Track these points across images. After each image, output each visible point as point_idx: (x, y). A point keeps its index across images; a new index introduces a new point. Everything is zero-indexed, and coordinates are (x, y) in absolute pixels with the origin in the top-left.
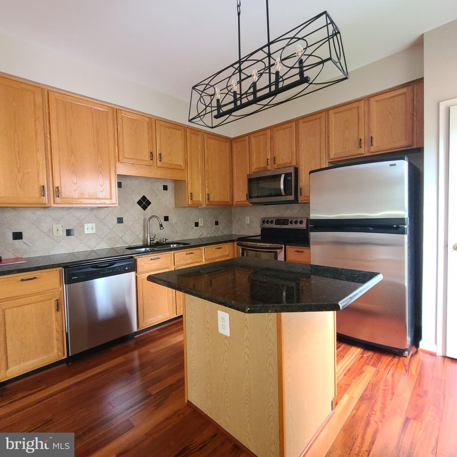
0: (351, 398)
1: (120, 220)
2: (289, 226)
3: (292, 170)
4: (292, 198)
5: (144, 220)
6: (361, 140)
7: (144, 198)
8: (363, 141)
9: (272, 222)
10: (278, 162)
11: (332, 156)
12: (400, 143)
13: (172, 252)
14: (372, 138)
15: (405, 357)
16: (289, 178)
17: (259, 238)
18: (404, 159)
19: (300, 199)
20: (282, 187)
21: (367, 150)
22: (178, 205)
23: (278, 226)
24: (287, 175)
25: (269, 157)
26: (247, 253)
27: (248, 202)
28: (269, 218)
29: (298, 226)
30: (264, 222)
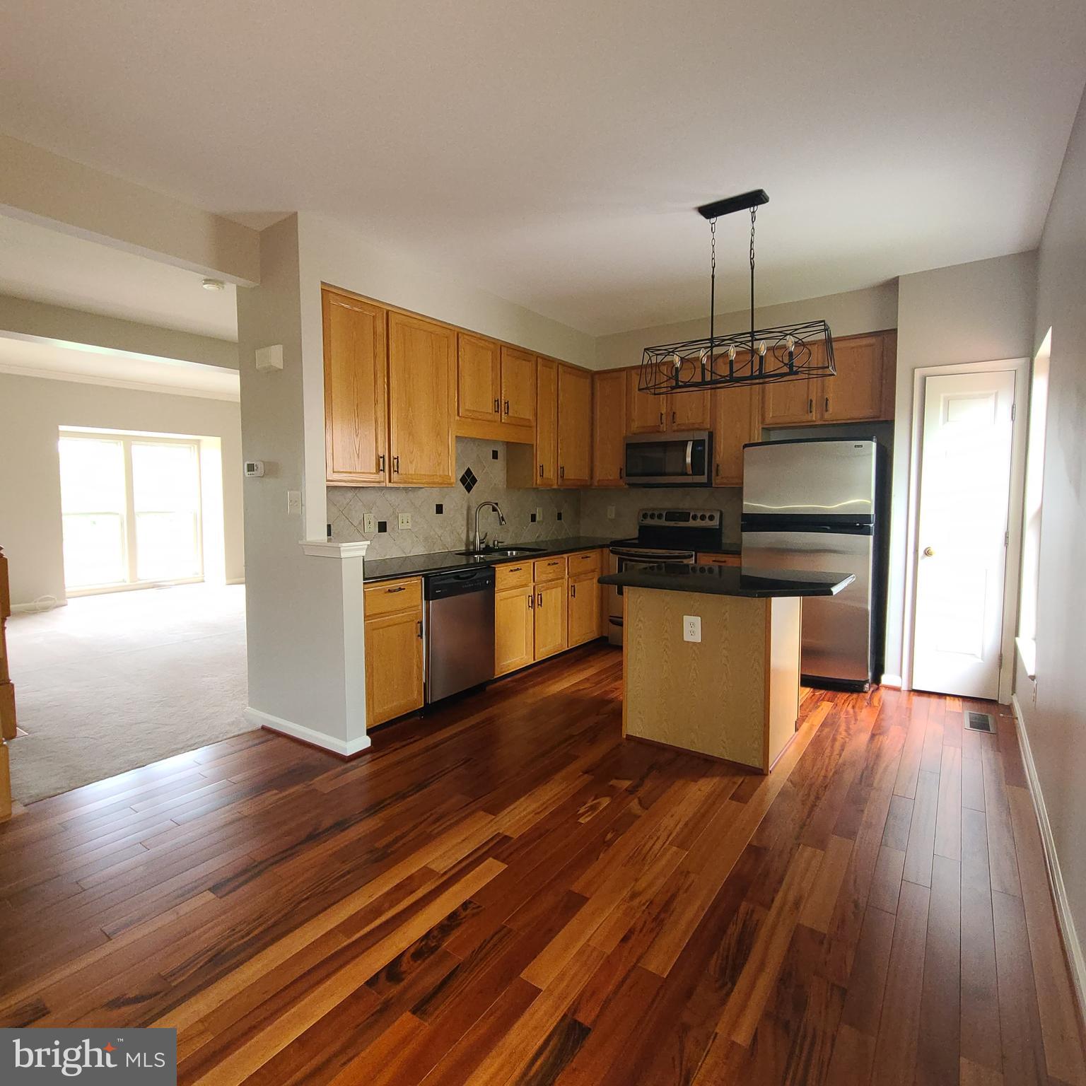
1: (439, 509)
2: (691, 523)
3: (705, 436)
4: (704, 479)
5: (469, 509)
6: (811, 401)
7: (469, 472)
8: (814, 402)
9: (660, 516)
10: (678, 421)
11: (768, 420)
12: (861, 411)
13: (532, 561)
14: (827, 400)
15: (865, 692)
16: (699, 448)
17: (636, 541)
18: (871, 440)
19: (716, 481)
20: (689, 460)
21: (819, 417)
22: (513, 483)
23: (672, 524)
24: (697, 444)
25: (664, 410)
26: (626, 564)
27: (622, 483)
28: (654, 509)
29: (707, 523)
30: (645, 516)
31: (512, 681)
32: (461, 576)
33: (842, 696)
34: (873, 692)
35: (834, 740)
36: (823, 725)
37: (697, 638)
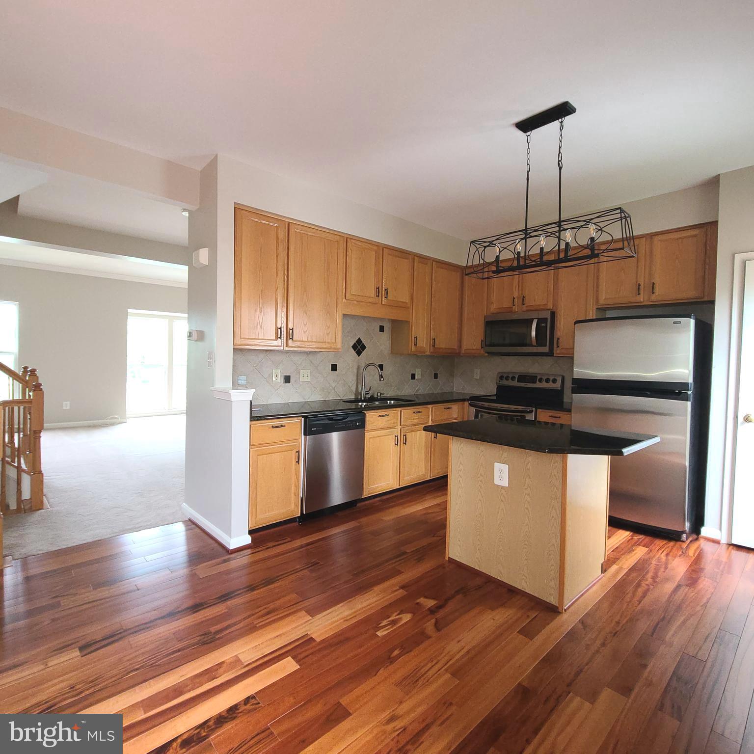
0: (621, 569)
1: (334, 368)
2: (538, 385)
3: (547, 315)
4: (546, 349)
5: (358, 368)
6: (639, 285)
7: (359, 341)
8: (642, 287)
9: (513, 378)
10: (527, 302)
11: (602, 302)
12: (687, 292)
13: (399, 409)
14: (654, 284)
15: (683, 541)
16: (543, 325)
17: (495, 398)
18: (690, 317)
19: (557, 351)
20: (533, 334)
21: (646, 298)
22: (395, 351)
23: (522, 385)
24: (541, 321)
25: (516, 295)
26: (482, 416)
27: (482, 352)
28: (508, 373)
29: (551, 385)
30: (501, 378)
31: (380, 501)
32: (334, 418)
33: (659, 543)
34: (691, 541)
35: (639, 585)
36: (632, 570)
37: (505, 483)
